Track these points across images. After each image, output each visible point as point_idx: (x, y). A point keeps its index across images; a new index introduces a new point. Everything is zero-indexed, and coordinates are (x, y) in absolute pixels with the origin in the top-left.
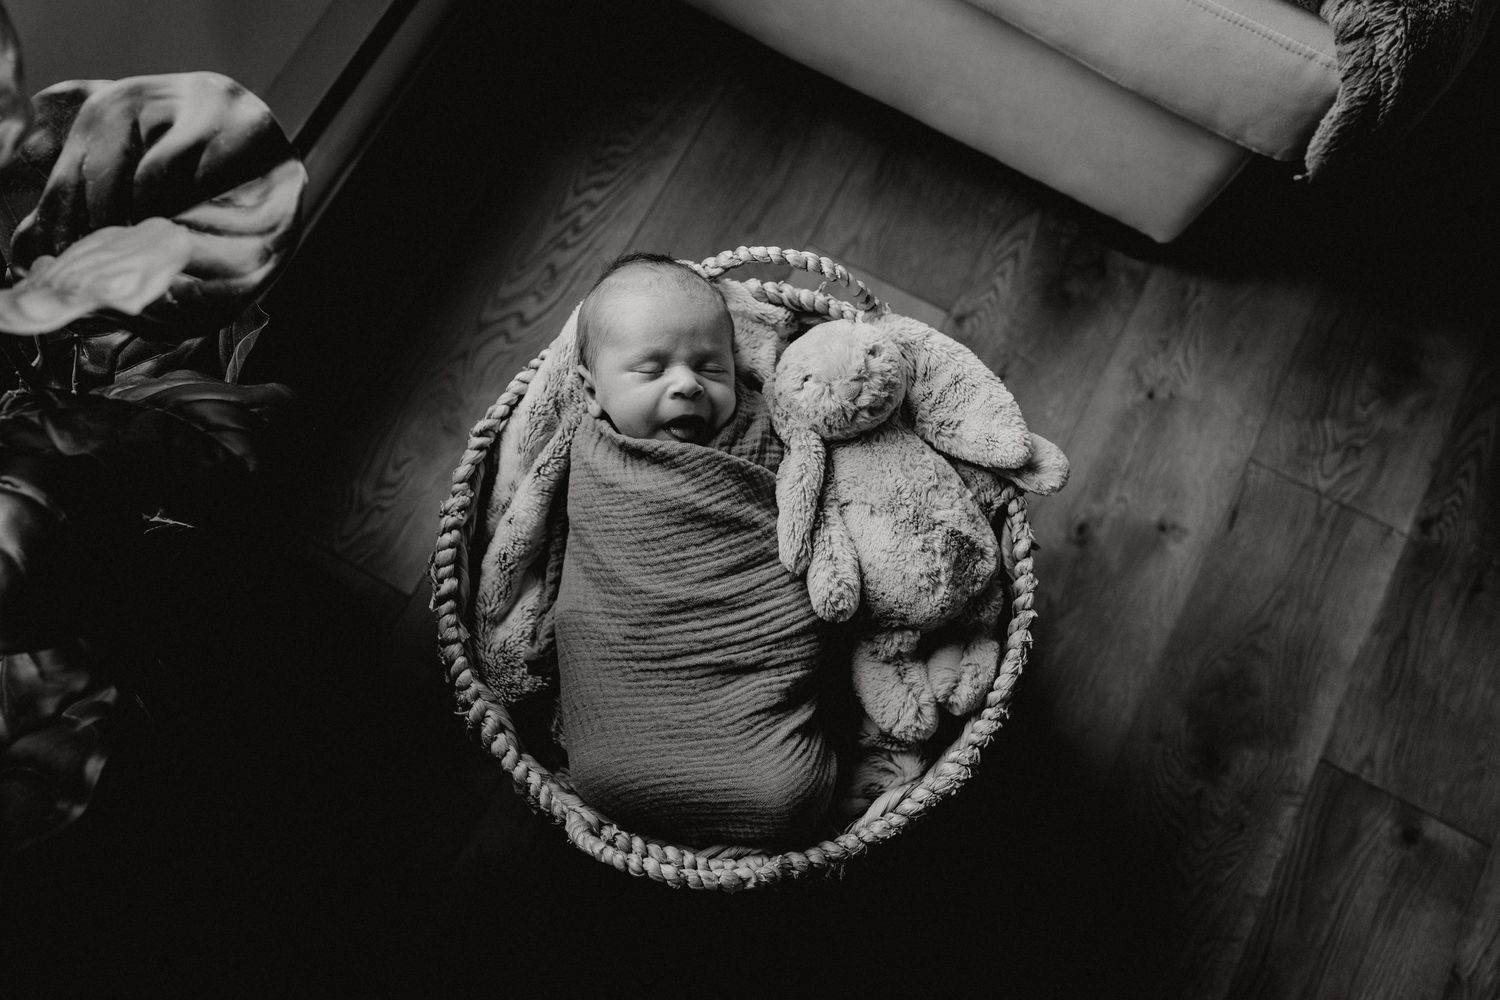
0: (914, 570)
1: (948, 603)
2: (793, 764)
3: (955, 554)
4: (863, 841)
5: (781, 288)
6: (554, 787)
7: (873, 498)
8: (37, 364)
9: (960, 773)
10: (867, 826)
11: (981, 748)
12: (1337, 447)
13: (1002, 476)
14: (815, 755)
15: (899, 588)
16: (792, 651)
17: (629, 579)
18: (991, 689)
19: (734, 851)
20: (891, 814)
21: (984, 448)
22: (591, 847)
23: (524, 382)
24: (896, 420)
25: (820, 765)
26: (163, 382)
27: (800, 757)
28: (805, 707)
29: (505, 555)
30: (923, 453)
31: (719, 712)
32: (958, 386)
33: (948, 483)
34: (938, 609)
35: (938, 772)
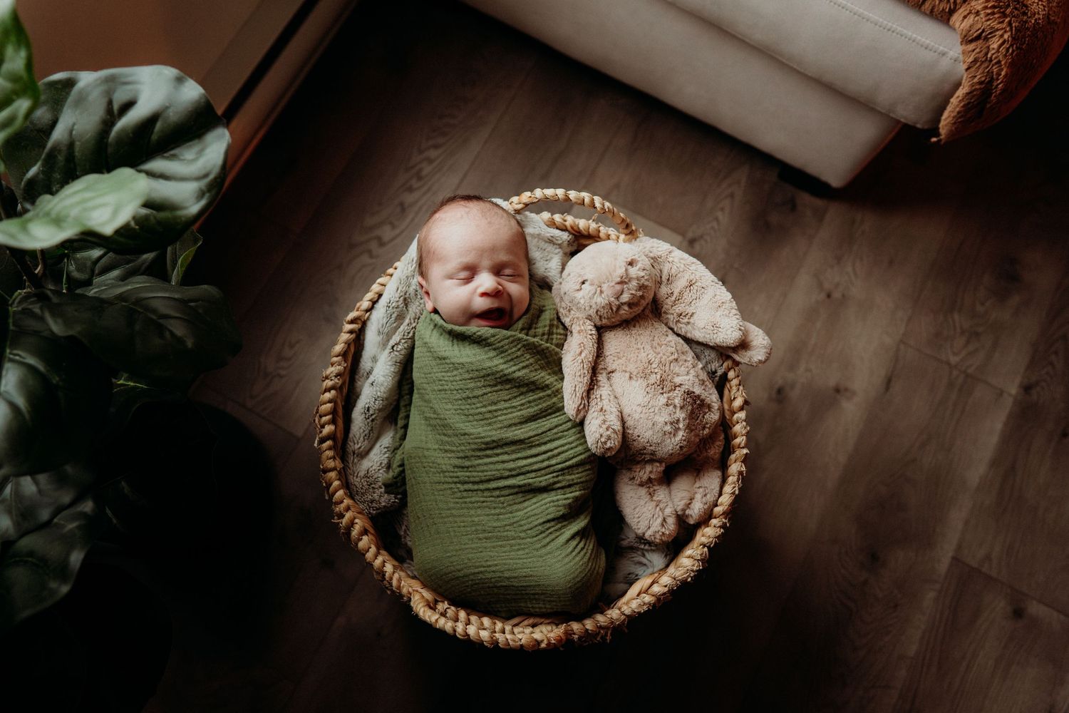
0: (660, 420)
1: (685, 443)
2: (573, 559)
3: (690, 408)
4: (624, 614)
5: (565, 218)
6: (402, 574)
7: (631, 367)
8: (39, 272)
9: (693, 565)
10: (627, 603)
11: (709, 547)
12: (963, 332)
13: (723, 352)
14: (590, 552)
15: (650, 432)
16: (573, 477)
17: (457, 425)
18: (716, 505)
19: (531, 621)
20: (645, 595)
21: (711, 332)
22: (429, 617)
23: (382, 285)
24: (647, 312)
25: (594, 559)
26: (127, 285)
27: (579, 553)
28: (582, 517)
29: (369, 407)
30: (667, 336)
31: (521, 520)
32: (692, 287)
33: (685, 357)
34: (678, 447)
35: (678, 564)
